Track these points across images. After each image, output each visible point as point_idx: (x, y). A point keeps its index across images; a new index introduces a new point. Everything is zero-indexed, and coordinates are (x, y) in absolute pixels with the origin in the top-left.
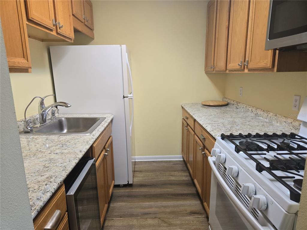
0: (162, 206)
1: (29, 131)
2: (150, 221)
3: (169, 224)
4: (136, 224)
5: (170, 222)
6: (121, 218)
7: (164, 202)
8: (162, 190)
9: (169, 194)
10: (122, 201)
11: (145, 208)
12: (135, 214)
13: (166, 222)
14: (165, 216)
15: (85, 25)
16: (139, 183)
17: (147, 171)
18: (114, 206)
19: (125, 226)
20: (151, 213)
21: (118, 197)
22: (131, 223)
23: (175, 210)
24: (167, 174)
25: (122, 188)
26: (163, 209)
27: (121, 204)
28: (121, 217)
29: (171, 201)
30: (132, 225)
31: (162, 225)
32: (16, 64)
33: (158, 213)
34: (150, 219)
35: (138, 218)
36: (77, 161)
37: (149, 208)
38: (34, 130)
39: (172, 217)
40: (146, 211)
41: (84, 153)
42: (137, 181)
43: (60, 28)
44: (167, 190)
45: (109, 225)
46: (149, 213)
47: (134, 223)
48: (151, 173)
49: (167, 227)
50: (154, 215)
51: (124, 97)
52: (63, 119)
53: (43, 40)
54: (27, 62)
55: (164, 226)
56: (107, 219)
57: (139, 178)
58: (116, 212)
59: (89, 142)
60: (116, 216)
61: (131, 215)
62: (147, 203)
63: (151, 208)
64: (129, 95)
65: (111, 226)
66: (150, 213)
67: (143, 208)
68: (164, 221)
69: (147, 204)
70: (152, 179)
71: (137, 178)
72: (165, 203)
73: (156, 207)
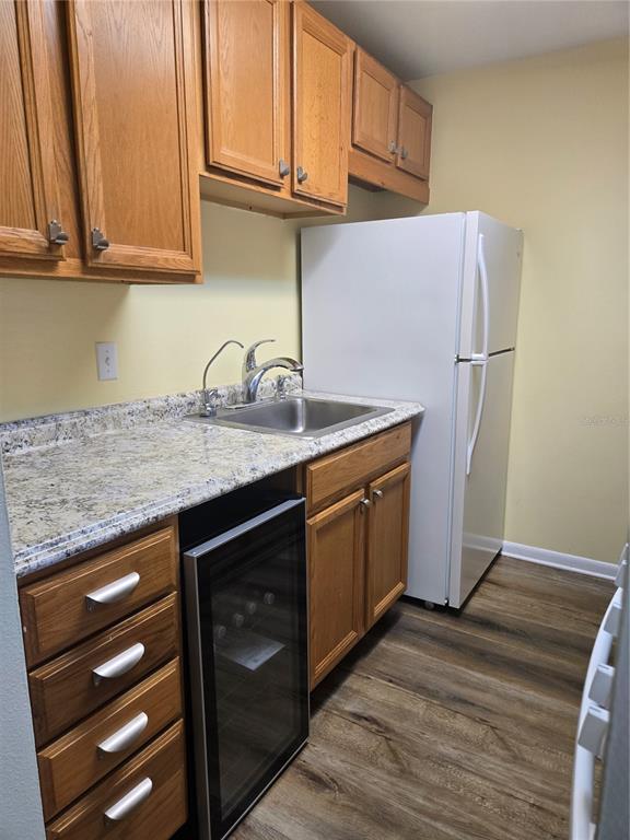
0: (521, 701)
1: (208, 413)
2: (462, 724)
3: (515, 757)
4: (421, 713)
5: (519, 751)
6: (391, 685)
7: (531, 693)
8: (543, 656)
9: (558, 676)
10: (414, 645)
11: (465, 684)
12: (430, 687)
13: (507, 748)
14: (516, 730)
15: (398, 168)
16: (481, 615)
17: (525, 591)
18: (389, 647)
19: (389, 707)
20: (476, 703)
21: (410, 630)
22: (407, 707)
23: (557, 725)
24: (586, 618)
25: (429, 613)
26: (516, 709)
27: (407, 649)
28: (391, 681)
29: (554, 697)
30: (409, 711)
31: (492, 747)
32: (160, 262)
33: (497, 714)
34: (465, 719)
35: (435, 702)
36: (228, 487)
37: (475, 688)
38: (219, 414)
39: (534, 742)
40: (465, 692)
41: (259, 475)
42: (480, 607)
43: (300, 181)
44: (560, 661)
45: (355, 687)
46: (472, 701)
47: (415, 710)
48: (533, 600)
49: (503, 760)
50: (481, 714)
51: (459, 360)
52: (299, 401)
53: (285, 215)
54: (189, 259)
55: (496, 755)
56: (356, 671)
57: (487, 602)
58: (384, 664)
59: (295, 454)
60: (380, 675)
61: (419, 687)
62: (479, 675)
63: (483, 691)
64: (475, 356)
65: (358, 692)
66: (473, 704)
67: (459, 683)
68: (504, 743)
69: (477, 676)
70: (526, 616)
71: (482, 600)
72: (530, 695)
73: (498, 695)
